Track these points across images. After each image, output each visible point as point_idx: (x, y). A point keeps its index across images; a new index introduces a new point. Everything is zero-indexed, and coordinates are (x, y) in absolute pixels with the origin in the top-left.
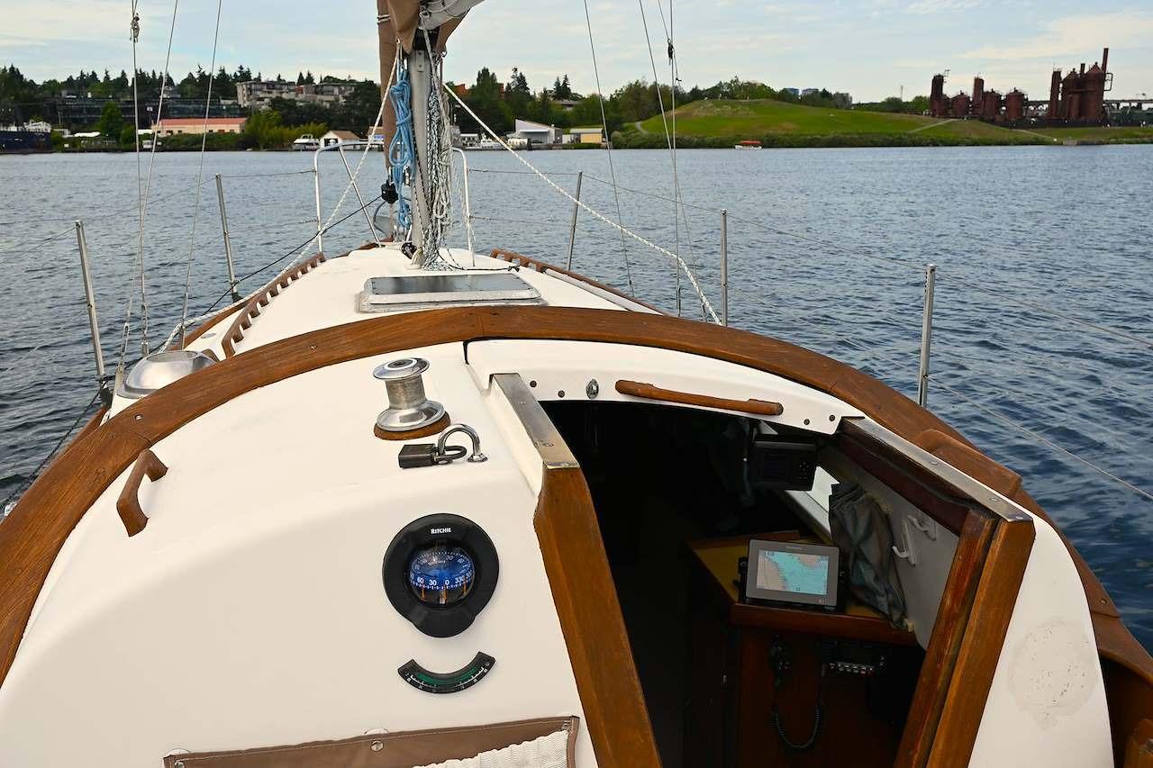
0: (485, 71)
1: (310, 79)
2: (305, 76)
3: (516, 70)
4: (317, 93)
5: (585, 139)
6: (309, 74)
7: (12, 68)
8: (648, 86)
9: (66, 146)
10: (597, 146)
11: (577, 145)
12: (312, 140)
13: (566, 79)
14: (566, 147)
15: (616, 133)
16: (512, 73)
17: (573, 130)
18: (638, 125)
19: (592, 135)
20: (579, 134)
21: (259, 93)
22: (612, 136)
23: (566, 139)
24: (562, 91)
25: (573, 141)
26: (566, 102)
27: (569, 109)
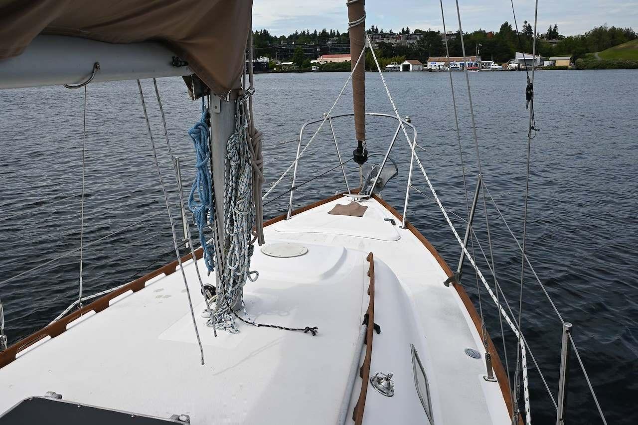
0: (506, 24)
1: (408, 31)
2: (405, 30)
3: (526, 22)
4: (408, 39)
5: (558, 64)
6: (408, 29)
7: (265, 31)
8: (608, 29)
9: (275, 69)
10: (566, 68)
11: (553, 67)
12: (397, 66)
13: (556, 27)
14: (546, 69)
15: (579, 60)
16: (524, 24)
17: (551, 58)
18: (596, 54)
19: (564, 61)
20: (555, 61)
21: (377, 40)
22: (576, 62)
23: (546, 63)
24: (553, 34)
25: (551, 65)
26: (554, 40)
27: (554, 45)
